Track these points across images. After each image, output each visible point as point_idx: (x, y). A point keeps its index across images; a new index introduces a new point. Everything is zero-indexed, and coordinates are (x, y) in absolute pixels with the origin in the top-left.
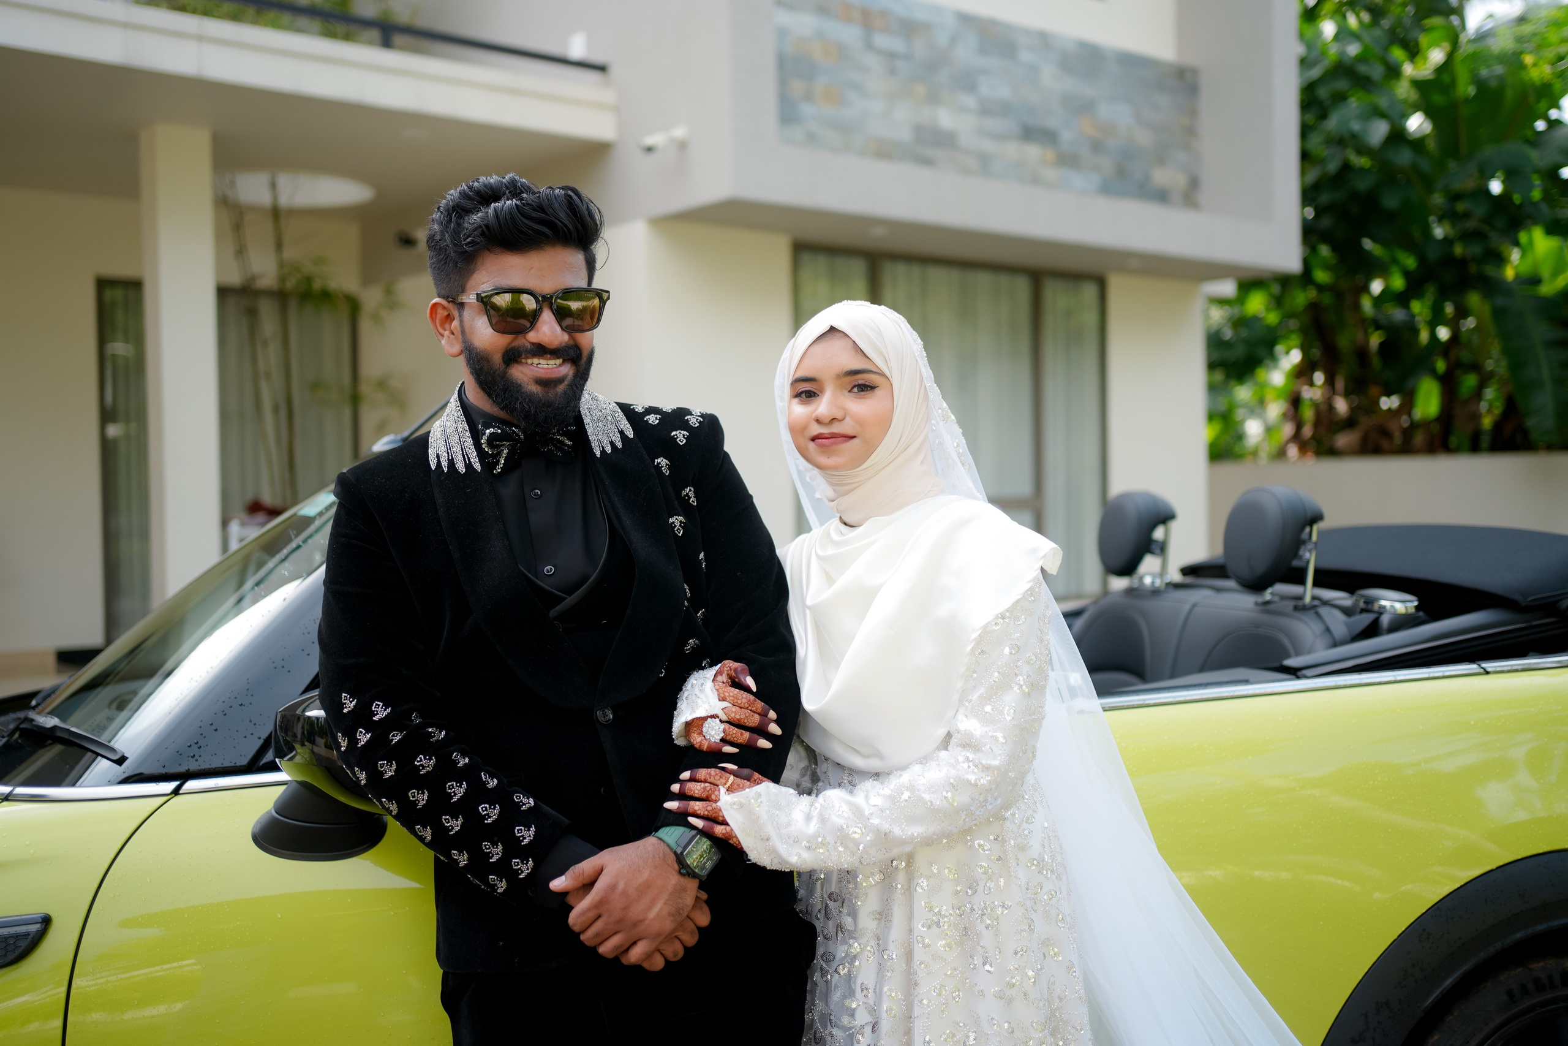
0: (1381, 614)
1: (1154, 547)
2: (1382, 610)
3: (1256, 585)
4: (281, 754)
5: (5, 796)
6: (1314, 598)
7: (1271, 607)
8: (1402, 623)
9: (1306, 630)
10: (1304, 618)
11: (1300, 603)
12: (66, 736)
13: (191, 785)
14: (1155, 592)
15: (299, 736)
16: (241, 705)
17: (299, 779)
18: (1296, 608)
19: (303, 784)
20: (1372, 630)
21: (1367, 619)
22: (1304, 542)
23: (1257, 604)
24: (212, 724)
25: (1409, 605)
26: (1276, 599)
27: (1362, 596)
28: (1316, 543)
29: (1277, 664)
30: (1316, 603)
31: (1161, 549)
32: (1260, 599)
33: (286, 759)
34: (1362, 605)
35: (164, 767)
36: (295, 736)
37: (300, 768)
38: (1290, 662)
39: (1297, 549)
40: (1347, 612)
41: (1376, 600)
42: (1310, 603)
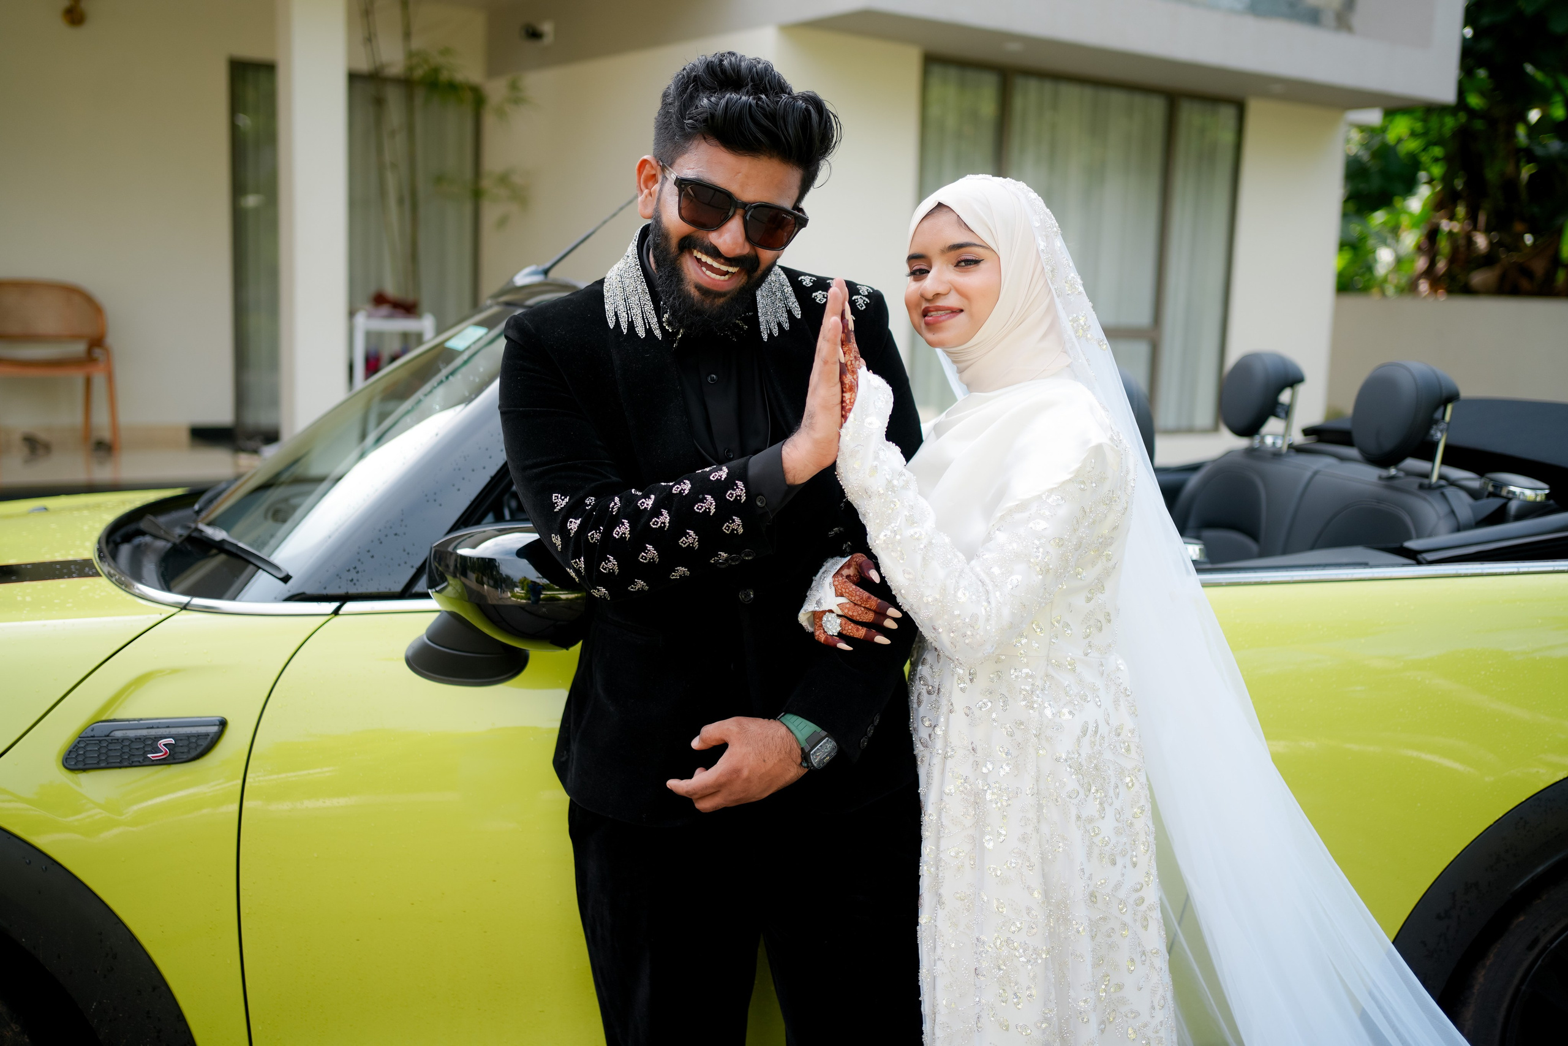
0: (1510, 499)
1: (1279, 410)
2: (1510, 496)
3: (1383, 459)
4: (432, 584)
5: (183, 605)
6: (1441, 477)
7: (1396, 483)
8: (1531, 510)
9: (1431, 510)
10: (1429, 498)
11: (1426, 481)
12: (234, 550)
13: (350, 606)
14: (1276, 455)
15: (452, 568)
16: (396, 534)
17: (449, 609)
18: (1421, 487)
19: (453, 615)
20: (1498, 516)
21: (1494, 504)
22: (1436, 422)
23: (1380, 478)
24: (369, 551)
25: (1539, 492)
26: (1401, 474)
27: (1491, 480)
28: (1448, 423)
29: (1397, 545)
30: (1443, 482)
31: (1286, 412)
32: (1384, 473)
33: (438, 589)
34: (1490, 489)
35: (325, 588)
36: (447, 566)
37: (450, 599)
38: (1411, 544)
39: (1429, 427)
40: (1474, 494)
41: (1507, 484)
42: (1436, 482)
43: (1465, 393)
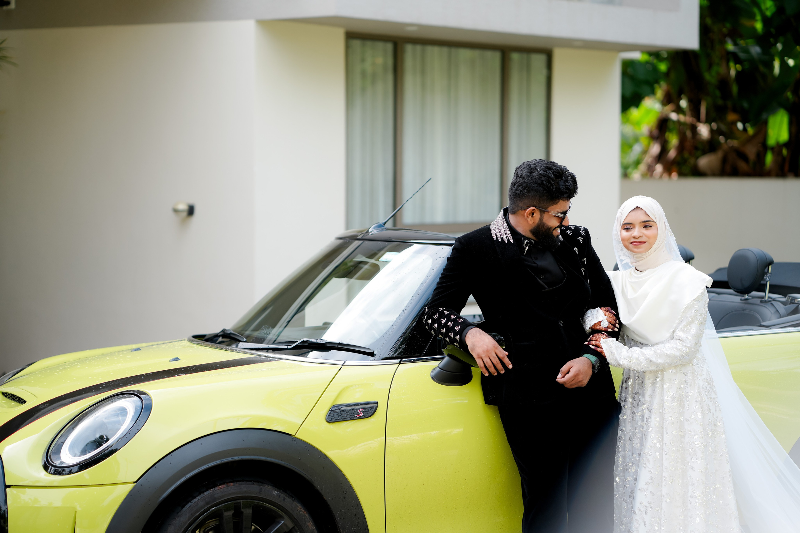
3: (743, 292)
5: (342, 364)
6: (769, 297)
7: (749, 301)
9: (767, 311)
10: (766, 306)
11: (763, 300)
13: (404, 360)
18: (761, 302)
19: (451, 356)
20: (796, 311)
21: (793, 306)
22: (766, 273)
23: (741, 300)
26: (751, 298)
27: (790, 297)
28: (770, 274)
29: (759, 325)
30: (770, 299)
32: (744, 298)
34: (790, 300)
38: (764, 323)
39: (763, 277)
40: (784, 303)
41: (797, 298)
42: (767, 300)
43: (775, 261)
